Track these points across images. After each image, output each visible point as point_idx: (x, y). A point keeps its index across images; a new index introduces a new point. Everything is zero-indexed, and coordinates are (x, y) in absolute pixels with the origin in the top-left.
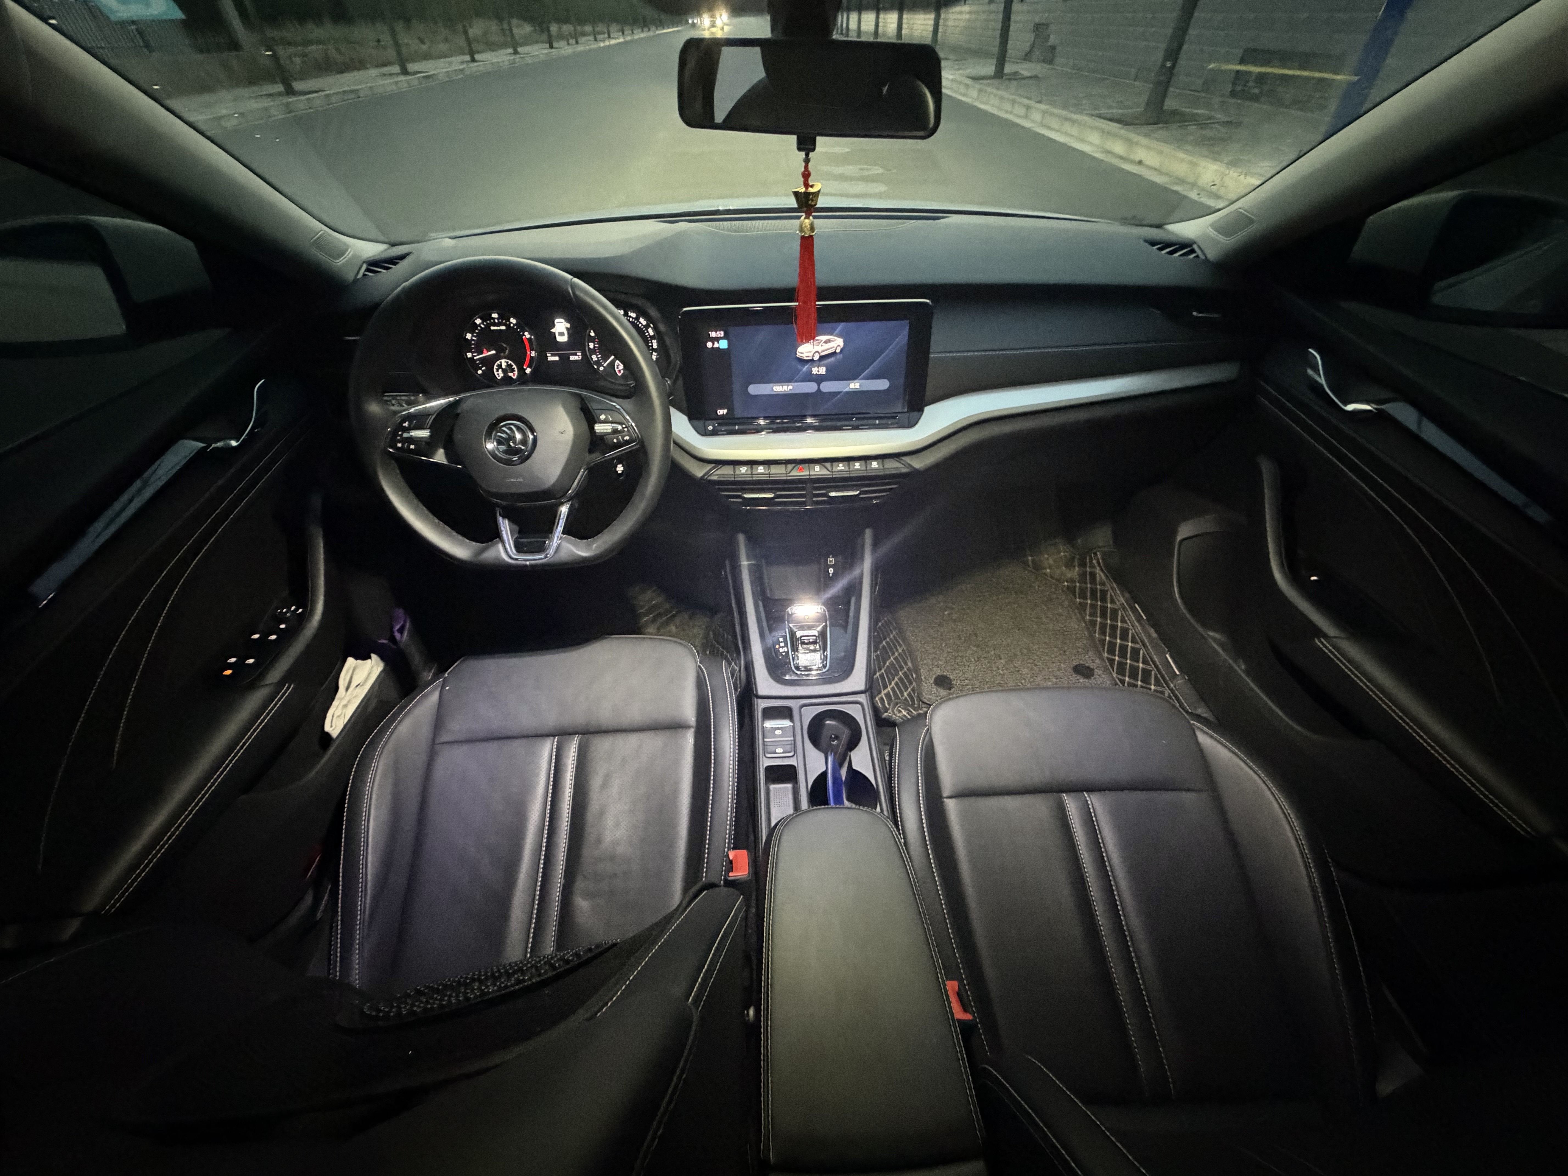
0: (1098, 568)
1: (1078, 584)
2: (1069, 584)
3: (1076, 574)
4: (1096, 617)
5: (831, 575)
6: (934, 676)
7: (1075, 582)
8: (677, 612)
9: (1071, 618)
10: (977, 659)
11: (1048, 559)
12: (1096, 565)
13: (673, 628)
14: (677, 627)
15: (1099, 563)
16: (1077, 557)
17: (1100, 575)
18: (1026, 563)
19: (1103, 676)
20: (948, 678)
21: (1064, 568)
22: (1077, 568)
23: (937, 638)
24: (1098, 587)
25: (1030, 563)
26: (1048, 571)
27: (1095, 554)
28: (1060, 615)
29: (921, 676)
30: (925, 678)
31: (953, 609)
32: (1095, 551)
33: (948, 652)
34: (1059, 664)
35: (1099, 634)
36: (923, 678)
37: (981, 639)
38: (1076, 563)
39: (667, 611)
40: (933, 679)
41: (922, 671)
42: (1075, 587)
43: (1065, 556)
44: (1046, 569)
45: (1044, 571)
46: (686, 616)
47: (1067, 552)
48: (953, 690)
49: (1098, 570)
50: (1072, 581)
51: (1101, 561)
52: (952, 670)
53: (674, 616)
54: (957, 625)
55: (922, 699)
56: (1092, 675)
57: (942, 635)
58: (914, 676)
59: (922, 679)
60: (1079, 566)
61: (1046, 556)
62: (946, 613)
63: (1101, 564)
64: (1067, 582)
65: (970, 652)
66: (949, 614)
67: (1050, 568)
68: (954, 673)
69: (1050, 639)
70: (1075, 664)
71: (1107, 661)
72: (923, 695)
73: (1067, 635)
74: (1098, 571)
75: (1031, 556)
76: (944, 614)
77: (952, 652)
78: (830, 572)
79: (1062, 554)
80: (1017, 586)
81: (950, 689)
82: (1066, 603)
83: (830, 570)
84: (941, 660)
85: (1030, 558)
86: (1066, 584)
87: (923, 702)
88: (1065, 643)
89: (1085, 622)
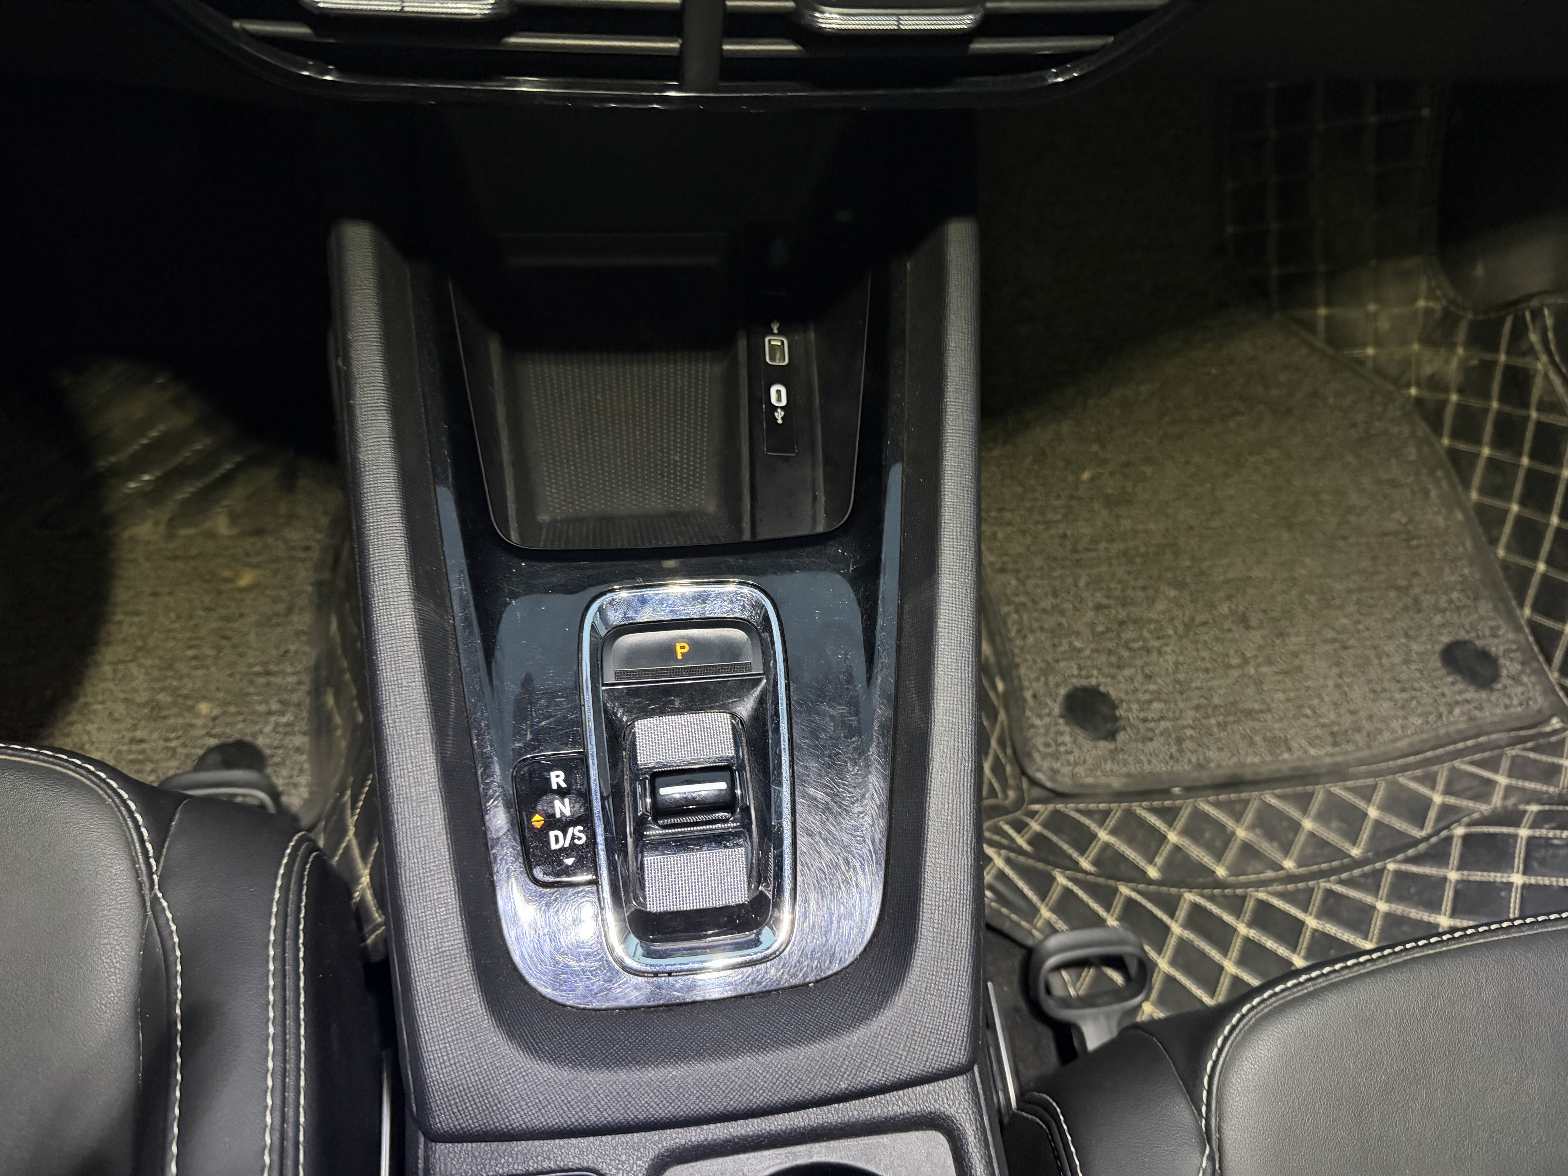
0: (1544, 358)
1: (1454, 398)
2: (1427, 394)
3: (1454, 364)
4: (1508, 498)
5: (779, 415)
6: (1063, 691)
7: (1446, 390)
8: (239, 468)
9: (1426, 494)
10: (1181, 629)
11: (1375, 316)
12: (1538, 347)
13: (221, 524)
14: (234, 518)
15: (1545, 341)
16: (1470, 316)
17: (1546, 376)
18: (1309, 326)
19: (1525, 679)
20: (1105, 697)
21: (1416, 347)
22: (1460, 351)
23: (1064, 559)
24: (1534, 414)
25: (1321, 326)
26: (1370, 351)
27: (1537, 314)
28: (1394, 484)
29: (1021, 689)
30: (1035, 696)
31: (1104, 462)
32: (1535, 303)
33: (1099, 608)
34: (1403, 640)
35: (1508, 548)
36: (1028, 695)
37: (1188, 563)
38: (1461, 335)
39: (209, 460)
40: (1060, 699)
41: (1023, 671)
42: (1444, 403)
43: (1428, 312)
44: (1364, 345)
45: (1357, 352)
46: (267, 476)
47: (1436, 299)
48: (1121, 736)
49: (1541, 364)
50: (1435, 383)
51: (1551, 335)
52: (1111, 665)
53: (227, 479)
54: (1118, 517)
55: (1030, 771)
56: (1495, 677)
57: (1075, 551)
58: (1000, 686)
59: (1024, 700)
60: (1468, 344)
61: (1372, 307)
62: (1086, 476)
63: (1553, 347)
64: (1418, 385)
65: (1160, 606)
66: (1092, 479)
67: (1378, 343)
68: (1120, 678)
69: (1375, 558)
70: (1446, 639)
71: (1527, 630)
72: (1033, 760)
73: (1418, 546)
74: (1540, 366)
75: (1329, 303)
76: (1078, 480)
77: (1108, 607)
78: (774, 401)
79: (1421, 303)
80: (1274, 392)
81: (1111, 736)
82: (1411, 452)
83: (774, 389)
84: (1078, 634)
85: (1322, 311)
86: (1413, 391)
87: (1033, 782)
88: (1416, 574)
89: (1464, 511)
